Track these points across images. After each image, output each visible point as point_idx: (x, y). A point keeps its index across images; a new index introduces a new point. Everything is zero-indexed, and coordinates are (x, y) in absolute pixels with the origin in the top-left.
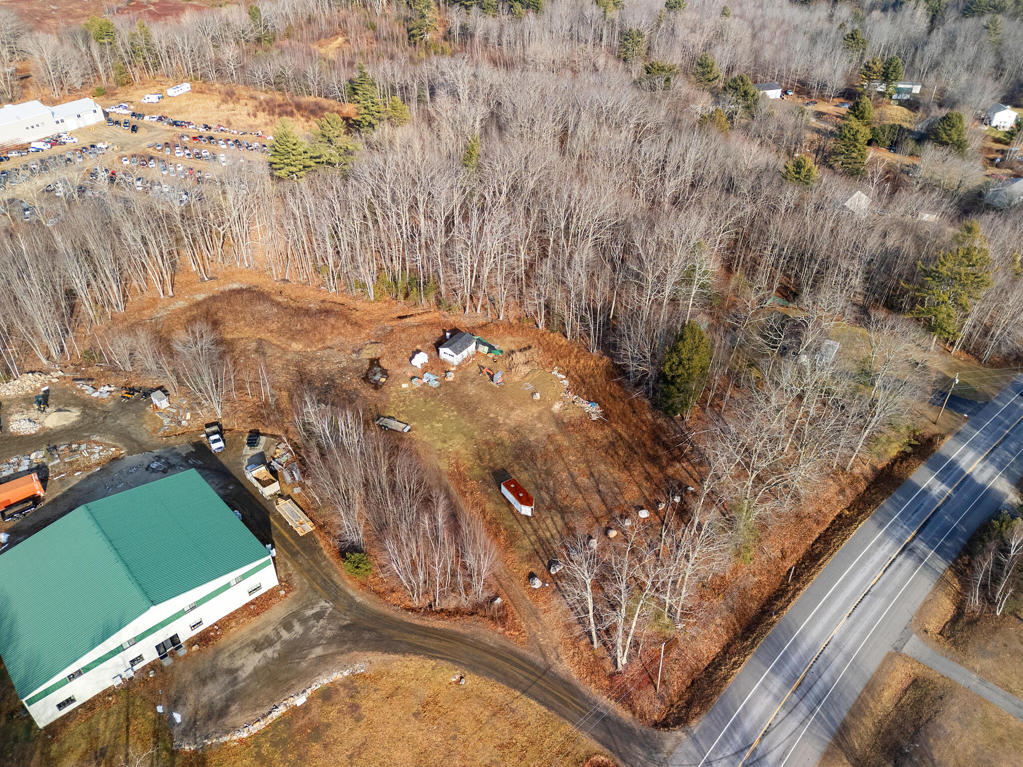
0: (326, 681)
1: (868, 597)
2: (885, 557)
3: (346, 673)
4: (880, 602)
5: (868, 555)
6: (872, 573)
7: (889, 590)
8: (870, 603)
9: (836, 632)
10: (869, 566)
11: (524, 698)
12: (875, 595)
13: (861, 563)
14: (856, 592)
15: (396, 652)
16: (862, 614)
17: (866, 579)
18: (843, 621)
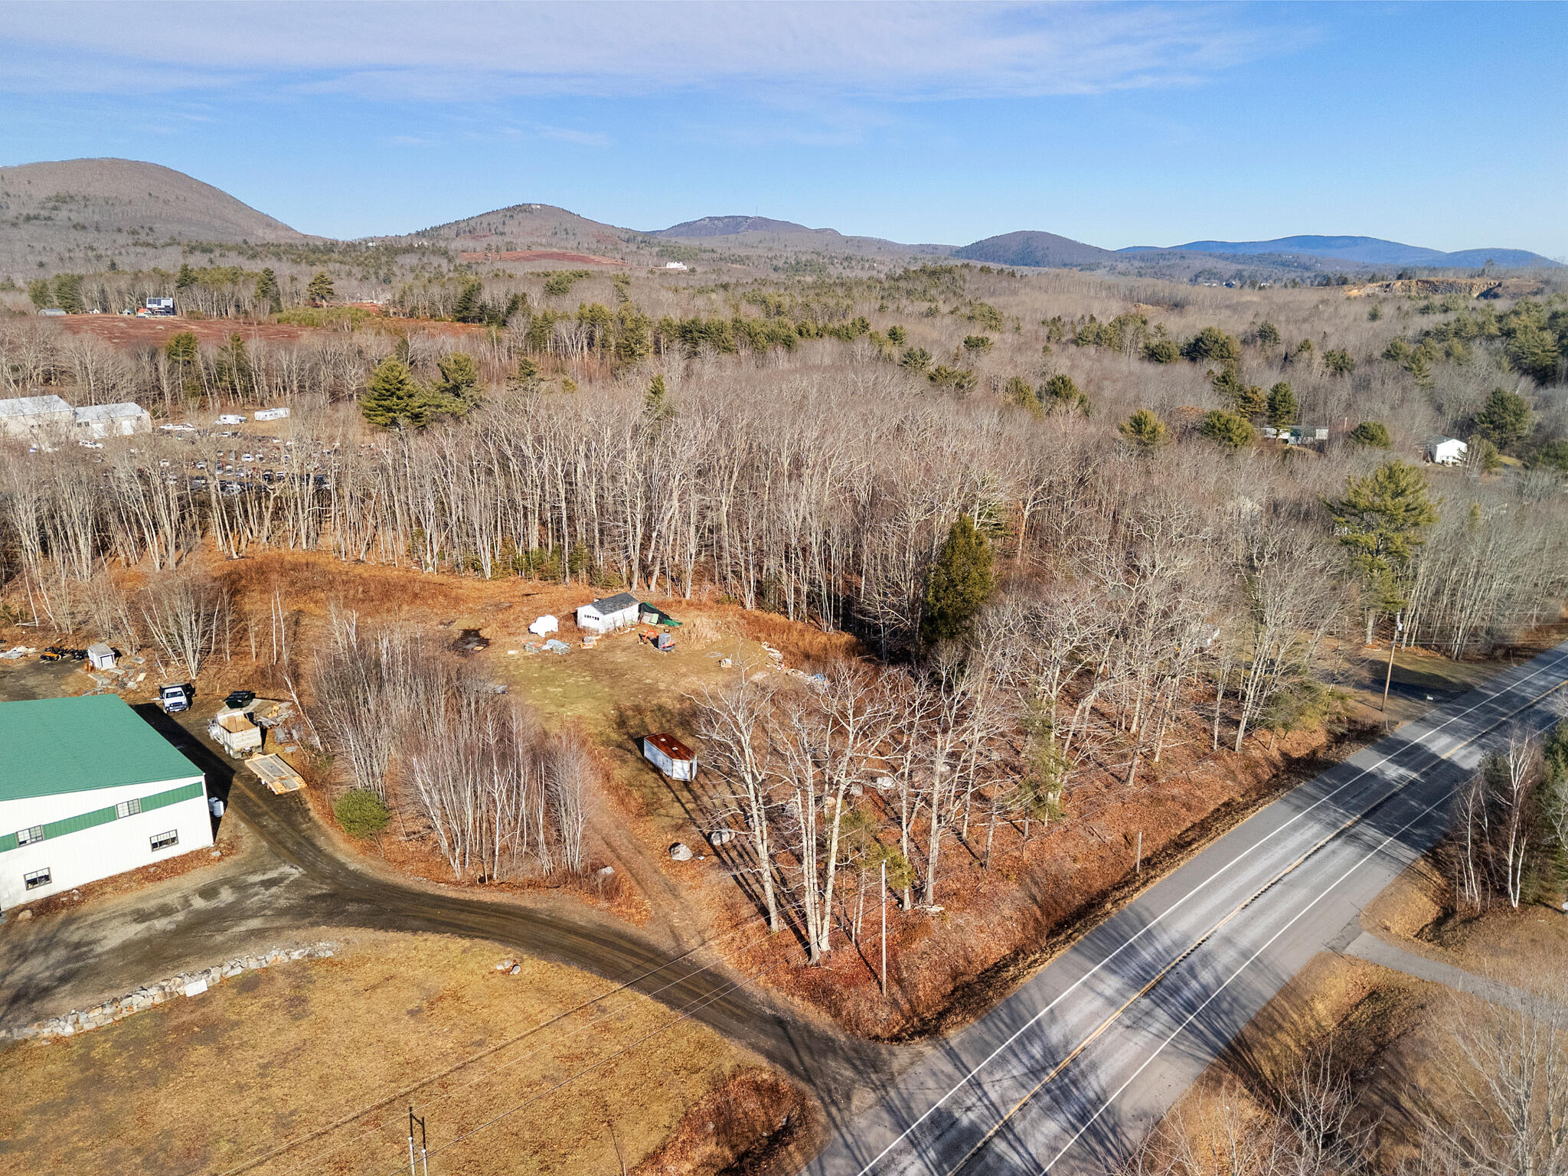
0: (253, 965)
1: (1278, 887)
2: (1307, 842)
3: (296, 955)
4: (1299, 894)
5: (1276, 841)
6: (1285, 860)
7: (1317, 879)
8: (1282, 895)
9: (1222, 926)
10: (1278, 852)
11: (628, 992)
12: (1292, 885)
13: (1264, 849)
14: (1257, 880)
15: (400, 929)
16: (1270, 905)
17: (1275, 867)
18: (1235, 913)
